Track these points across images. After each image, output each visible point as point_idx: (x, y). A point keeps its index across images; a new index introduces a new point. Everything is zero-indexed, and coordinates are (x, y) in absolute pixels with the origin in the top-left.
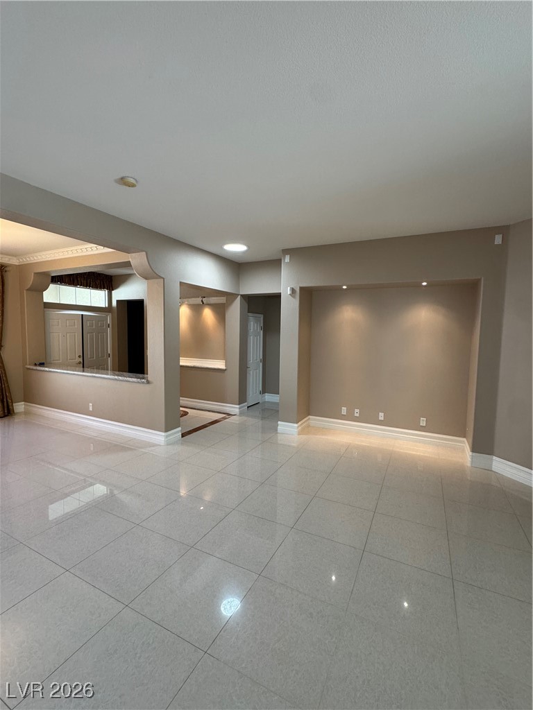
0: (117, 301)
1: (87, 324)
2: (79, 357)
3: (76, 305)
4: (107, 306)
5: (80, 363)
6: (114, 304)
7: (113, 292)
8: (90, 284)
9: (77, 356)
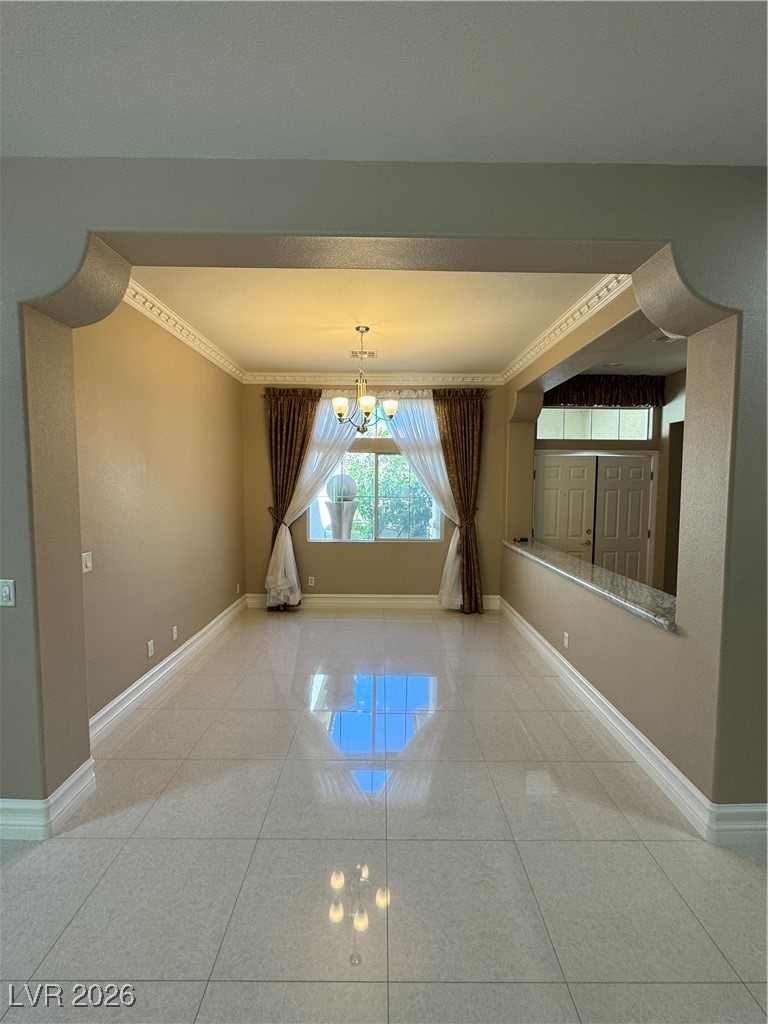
0: (672, 425)
1: (606, 473)
2: (588, 532)
3: (591, 441)
4: (650, 437)
5: (588, 543)
6: (665, 431)
7: (665, 409)
8: (617, 397)
9: (584, 532)
